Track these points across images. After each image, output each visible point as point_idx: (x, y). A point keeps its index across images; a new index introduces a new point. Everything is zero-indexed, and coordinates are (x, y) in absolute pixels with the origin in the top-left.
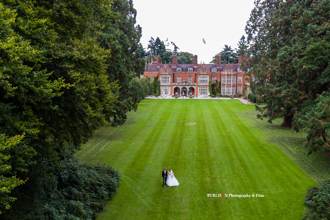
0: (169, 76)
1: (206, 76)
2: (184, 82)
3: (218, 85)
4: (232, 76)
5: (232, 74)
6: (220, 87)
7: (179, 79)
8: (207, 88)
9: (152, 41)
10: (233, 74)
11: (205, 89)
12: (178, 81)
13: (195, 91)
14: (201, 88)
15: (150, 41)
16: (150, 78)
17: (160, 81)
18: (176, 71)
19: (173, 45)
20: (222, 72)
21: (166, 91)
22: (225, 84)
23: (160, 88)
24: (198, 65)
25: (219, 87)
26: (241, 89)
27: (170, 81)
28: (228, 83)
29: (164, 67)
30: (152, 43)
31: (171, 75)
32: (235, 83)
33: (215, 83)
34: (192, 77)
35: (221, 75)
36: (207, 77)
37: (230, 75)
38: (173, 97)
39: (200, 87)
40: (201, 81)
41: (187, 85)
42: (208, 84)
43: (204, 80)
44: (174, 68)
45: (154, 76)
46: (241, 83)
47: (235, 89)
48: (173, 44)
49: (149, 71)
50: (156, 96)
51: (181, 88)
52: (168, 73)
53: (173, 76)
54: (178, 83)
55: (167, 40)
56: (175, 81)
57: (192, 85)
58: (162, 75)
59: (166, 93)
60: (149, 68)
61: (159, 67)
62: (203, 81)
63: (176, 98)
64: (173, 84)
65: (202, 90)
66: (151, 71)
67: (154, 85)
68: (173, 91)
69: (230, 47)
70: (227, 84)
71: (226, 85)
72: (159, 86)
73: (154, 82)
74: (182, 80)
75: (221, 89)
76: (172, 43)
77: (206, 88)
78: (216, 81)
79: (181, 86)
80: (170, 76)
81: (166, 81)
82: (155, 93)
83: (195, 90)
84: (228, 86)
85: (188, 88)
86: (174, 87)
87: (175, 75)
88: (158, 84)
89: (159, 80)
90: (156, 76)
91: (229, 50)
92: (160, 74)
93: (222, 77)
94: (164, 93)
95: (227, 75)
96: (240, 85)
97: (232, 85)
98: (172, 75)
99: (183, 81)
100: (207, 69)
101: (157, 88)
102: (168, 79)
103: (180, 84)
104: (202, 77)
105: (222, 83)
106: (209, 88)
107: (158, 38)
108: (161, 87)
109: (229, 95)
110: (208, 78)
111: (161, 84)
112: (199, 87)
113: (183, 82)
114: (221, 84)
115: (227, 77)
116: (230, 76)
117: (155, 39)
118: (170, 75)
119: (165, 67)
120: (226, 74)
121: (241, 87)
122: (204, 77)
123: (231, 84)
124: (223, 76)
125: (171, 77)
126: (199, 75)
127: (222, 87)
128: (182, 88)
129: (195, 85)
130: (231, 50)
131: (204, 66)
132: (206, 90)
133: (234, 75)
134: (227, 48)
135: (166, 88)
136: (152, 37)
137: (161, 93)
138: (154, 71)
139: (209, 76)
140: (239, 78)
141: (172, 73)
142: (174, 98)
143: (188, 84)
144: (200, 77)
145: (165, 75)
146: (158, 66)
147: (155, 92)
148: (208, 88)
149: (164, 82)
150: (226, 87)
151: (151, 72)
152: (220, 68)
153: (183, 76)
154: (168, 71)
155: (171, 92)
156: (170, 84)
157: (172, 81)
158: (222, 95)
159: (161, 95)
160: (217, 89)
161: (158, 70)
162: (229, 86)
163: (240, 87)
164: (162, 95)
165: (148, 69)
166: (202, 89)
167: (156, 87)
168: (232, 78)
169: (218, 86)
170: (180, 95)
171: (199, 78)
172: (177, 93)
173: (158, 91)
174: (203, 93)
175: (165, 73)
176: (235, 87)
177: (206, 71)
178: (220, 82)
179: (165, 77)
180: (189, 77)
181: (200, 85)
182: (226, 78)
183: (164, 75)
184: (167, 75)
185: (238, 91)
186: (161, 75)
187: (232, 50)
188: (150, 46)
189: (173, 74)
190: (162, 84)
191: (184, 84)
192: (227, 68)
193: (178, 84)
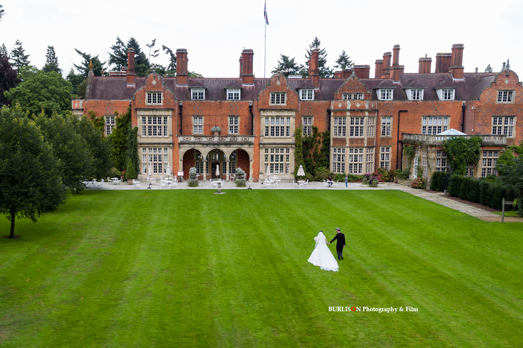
0: (166, 113)
1: (286, 114)
2: (216, 134)
3: (319, 142)
4: (367, 114)
5: (367, 107)
6: (327, 149)
7: (198, 125)
8: (288, 151)
9: (119, 47)
10: (370, 106)
11: (282, 156)
12: (195, 131)
13: (251, 163)
14: (269, 153)
15: (114, 48)
16: (105, 119)
17: (136, 129)
18: (190, 99)
19: (167, 52)
20: (333, 103)
21: (158, 162)
22: (344, 140)
23: (136, 151)
24: (255, 81)
25: (323, 150)
26: (390, 156)
27: (169, 131)
28: (354, 136)
29: (151, 84)
30: (119, 52)
31: (173, 110)
32: (374, 136)
33: (310, 138)
34: (239, 119)
35: (329, 112)
36: (288, 117)
37: (362, 110)
38: (180, 181)
39: (267, 151)
40: (270, 129)
41: (226, 144)
42: (292, 140)
43: (280, 125)
44: (180, 89)
45: (117, 114)
46: (390, 136)
47: (374, 156)
48: (166, 50)
49: (101, 98)
50: (125, 180)
51: (205, 151)
52: (162, 104)
53: (180, 114)
54: (195, 136)
55: (153, 44)
56: (185, 129)
57: (241, 144)
58: (145, 110)
59: (158, 168)
60: (100, 87)
61: (134, 86)
62: (276, 131)
63: (191, 185)
64: (181, 139)
65: (272, 160)
66: (107, 98)
67: (116, 142)
68: (181, 163)
69: (293, 60)
70: (350, 139)
71: (348, 142)
72: (135, 146)
73: (117, 132)
74: (207, 126)
75: (328, 156)
76: (164, 48)
77: (285, 153)
78: (315, 129)
79: (207, 144)
80: (170, 113)
81: (158, 131)
82: (121, 170)
83: (251, 158)
84: (354, 145)
85: (228, 151)
86: (184, 149)
87: (184, 112)
88: (131, 138)
89: (133, 128)
90: (122, 112)
91: (292, 67)
92: (138, 105)
93: (332, 119)
94: (151, 169)
95: (352, 111)
96: (388, 143)
97: (365, 142)
98: (177, 109)
99: (213, 129)
100: (288, 92)
101: (128, 152)
102: (162, 125)
103: (204, 140)
104: (273, 117)
105: (332, 136)
106: (296, 153)
107: (132, 39)
108: (141, 151)
109: (358, 173)
110: (292, 120)
111: (140, 140)
112: (264, 150)
113: (213, 133)
114: (329, 140)
115: (352, 118)
116: (361, 114)
117: (126, 43)
118: (168, 110)
119: (154, 82)
120: (349, 107)
121: (390, 149)
122: (278, 117)
123: (363, 140)
124: (339, 114)
125: (173, 117)
126: (264, 110)
127: (332, 150)
128: (211, 153)
129: (250, 144)
130: (295, 66)
131: (278, 83)
132: (285, 158)
133: (372, 111)
134: (287, 61)
135: (158, 153)
136: (119, 39)
137: (142, 168)
138: (116, 99)
139: (294, 114)
140: (383, 121)
141: (174, 103)
142: (184, 186)
143: (228, 139)
144: (267, 117)
145: (153, 110)
146: (128, 81)
147: (121, 167)
148: (292, 152)
149: (152, 131)
150: (347, 150)
151: (107, 101)
152: (323, 89)
153: (212, 112)
154: (162, 98)
155: (175, 165)
156: (170, 140)
157: (177, 131)
158: (332, 174)
159: (139, 176)
160: (315, 154)
161: (129, 94)
162: (356, 145)
163: (388, 149)
164: (142, 175)
165: (98, 92)
166: (272, 156)
167: (124, 148)
168: (366, 119)
169: (321, 146)
170: (205, 174)
171: (263, 120)
172: (193, 170)
173: (129, 164)
174: (276, 167)
175: (152, 104)
176: (374, 149)
177: (286, 99)
178: (328, 134)
179: (155, 117)
180: (231, 116)
181: (266, 141)
182: (348, 120)
183: (149, 110)
184: (160, 110)
185: (380, 160)
186: (140, 109)
187: (297, 67)
188: (114, 57)
189: (180, 107)
190: (142, 138)
191: (216, 139)
192: (349, 89)
193: (197, 140)
